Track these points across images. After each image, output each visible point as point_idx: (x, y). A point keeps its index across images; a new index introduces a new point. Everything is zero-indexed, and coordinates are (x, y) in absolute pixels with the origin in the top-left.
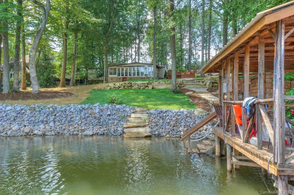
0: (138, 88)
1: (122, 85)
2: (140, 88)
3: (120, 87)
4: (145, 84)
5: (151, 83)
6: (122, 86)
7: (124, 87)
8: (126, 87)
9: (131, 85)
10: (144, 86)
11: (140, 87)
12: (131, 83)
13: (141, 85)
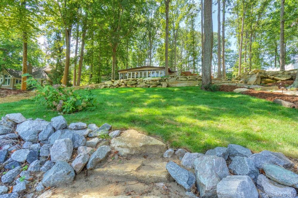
0: (146, 86)
1: (123, 82)
2: (149, 87)
3: (120, 86)
4: (156, 81)
5: (165, 80)
6: (123, 84)
7: (126, 85)
8: (128, 85)
9: (136, 82)
10: (155, 84)
11: (149, 85)
12: (136, 80)
13: (151, 83)
